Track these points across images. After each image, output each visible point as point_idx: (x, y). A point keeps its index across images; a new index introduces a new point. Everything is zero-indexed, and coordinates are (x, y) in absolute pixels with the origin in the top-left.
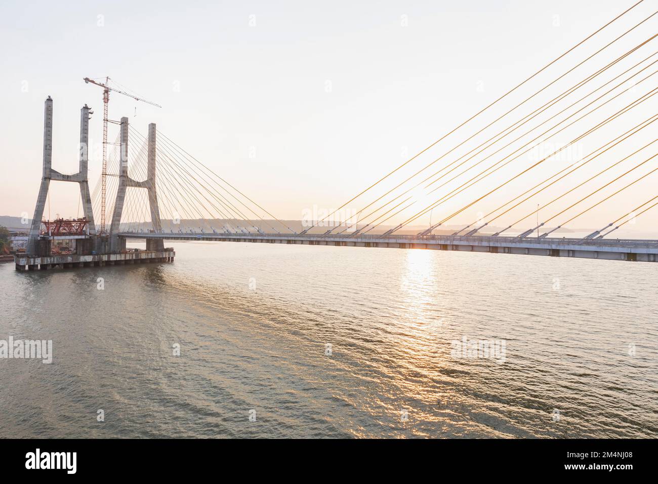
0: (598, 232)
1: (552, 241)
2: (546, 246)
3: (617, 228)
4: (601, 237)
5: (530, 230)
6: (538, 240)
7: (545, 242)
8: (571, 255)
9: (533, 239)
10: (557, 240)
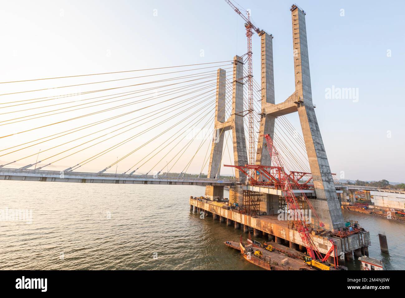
0: (71, 168)
1: (44, 172)
2: (39, 175)
3: (80, 166)
4: (72, 170)
5: (30, 165)
6: (34, 172)
7: (38, 173)
8: (53, 180)
9: (30, 171)
10: (47, 172)
